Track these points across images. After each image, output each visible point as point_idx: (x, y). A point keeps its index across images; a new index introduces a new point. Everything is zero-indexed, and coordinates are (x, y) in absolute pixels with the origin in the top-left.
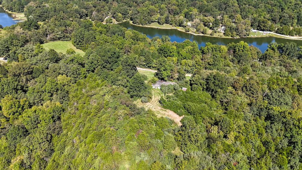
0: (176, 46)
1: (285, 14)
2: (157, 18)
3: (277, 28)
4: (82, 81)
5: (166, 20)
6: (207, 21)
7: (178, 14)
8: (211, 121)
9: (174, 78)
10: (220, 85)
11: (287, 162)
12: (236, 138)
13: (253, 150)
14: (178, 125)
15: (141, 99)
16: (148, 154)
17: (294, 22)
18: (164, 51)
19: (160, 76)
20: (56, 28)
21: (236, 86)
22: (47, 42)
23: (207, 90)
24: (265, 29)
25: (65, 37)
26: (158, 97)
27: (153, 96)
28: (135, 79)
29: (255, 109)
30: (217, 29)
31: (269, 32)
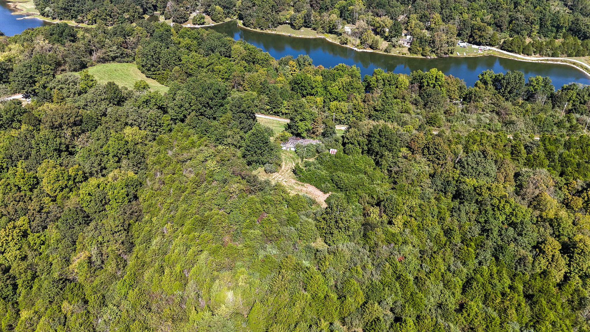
0: (322, 75)
1: (519, 15)
2: (288, 16)
3: (502, 41)
4: (165, 137)
5: (305, 20)
6: (380, 26)
7: (328, 9)
8: (371, 200)
9: (318, 133)
10: (388, 145)
11: (474, 256)
12: (405, 225)
13: (428, 241)
14: (322, 206)
15: (264, 168)
16: (277, 247)
17: (533, 29)
18: (302, 86)
19: (295, 129)
20: (107, 40)
21: (413, 147)
22: (92, 65)
23: (368, 153)
24: (481, 41)
25: (124, 55)
26: (290, 164)
27: (283, 163)
28: (255, 136)
29: (439, 183)
30: (397, 41)
31: (488, 48)
